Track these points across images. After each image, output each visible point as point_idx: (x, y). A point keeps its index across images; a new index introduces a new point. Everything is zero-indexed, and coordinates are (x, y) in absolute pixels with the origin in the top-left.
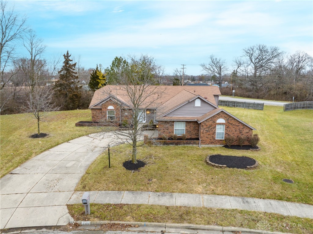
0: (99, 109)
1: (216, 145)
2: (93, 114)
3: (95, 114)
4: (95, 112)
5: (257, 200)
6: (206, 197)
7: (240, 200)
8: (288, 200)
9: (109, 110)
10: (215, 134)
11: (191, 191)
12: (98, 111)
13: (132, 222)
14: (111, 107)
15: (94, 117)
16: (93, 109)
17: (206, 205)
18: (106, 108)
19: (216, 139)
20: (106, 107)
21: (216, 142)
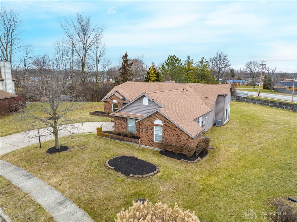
1: (154, 148)
3: (106, 106)
10: (153, 136)
12: (108, 104)
14: (115, 101)
16: (105, 101)
19: (154, 141)
20: (111, 100)
21: (155, 145)
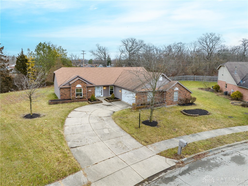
0: (67, 88)
1: (174, 105)
2: (61, 92)
3: (63, 93)
4: (63, 91)
6: (213, 131)
9: (78, 88)
10: (174, 98)
11: (203, 130)
12: (66, 90)
13: (205, 151)
14: (79, 86)
15: (62, 95)
16: (61, 88)
18: (74, 87)
19: (174, 101)
20: (75, 85)
21: (174, 103)
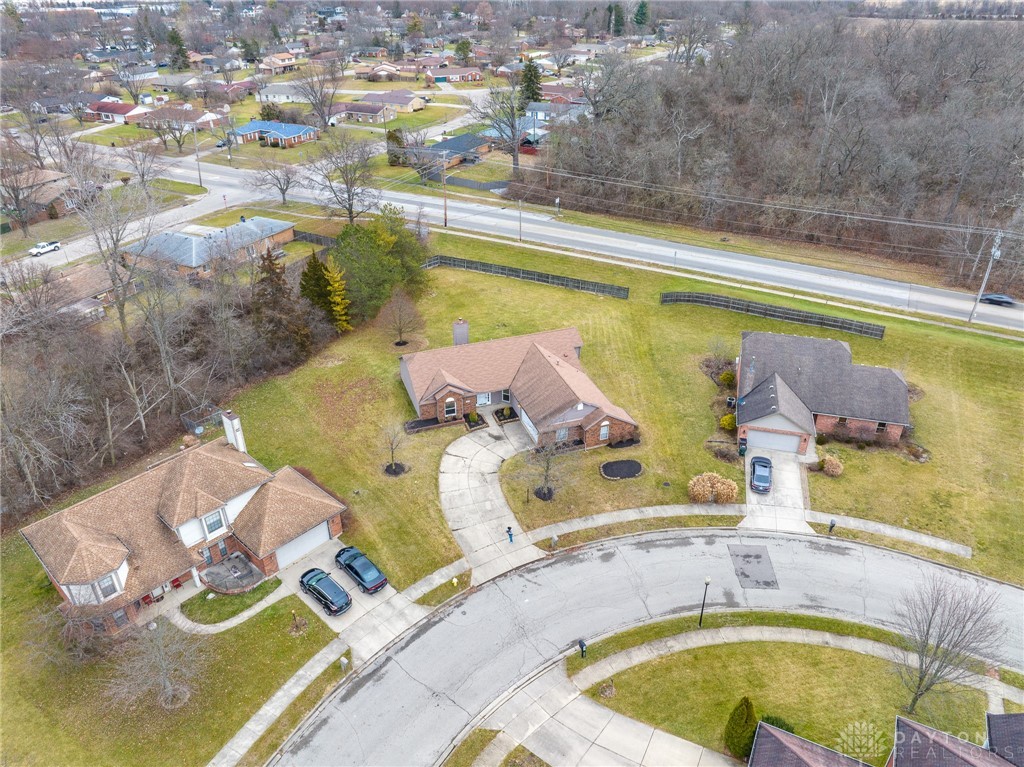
0: (431, 404)
2: (423, 410)
3: (425, 410)
4: (425, 408)
5: (647, 508)
6: (615, 513)
7: (637, 510)
8: (667, 504)
9: (448, 403)
10: (600, 436)
11: (603, 511)
13: (582, 544)
15: (424, 413)
17: (618, 520)
18: (443, 402)
19: (600, 440)
20: (443, 400)
21: (601, 443)
